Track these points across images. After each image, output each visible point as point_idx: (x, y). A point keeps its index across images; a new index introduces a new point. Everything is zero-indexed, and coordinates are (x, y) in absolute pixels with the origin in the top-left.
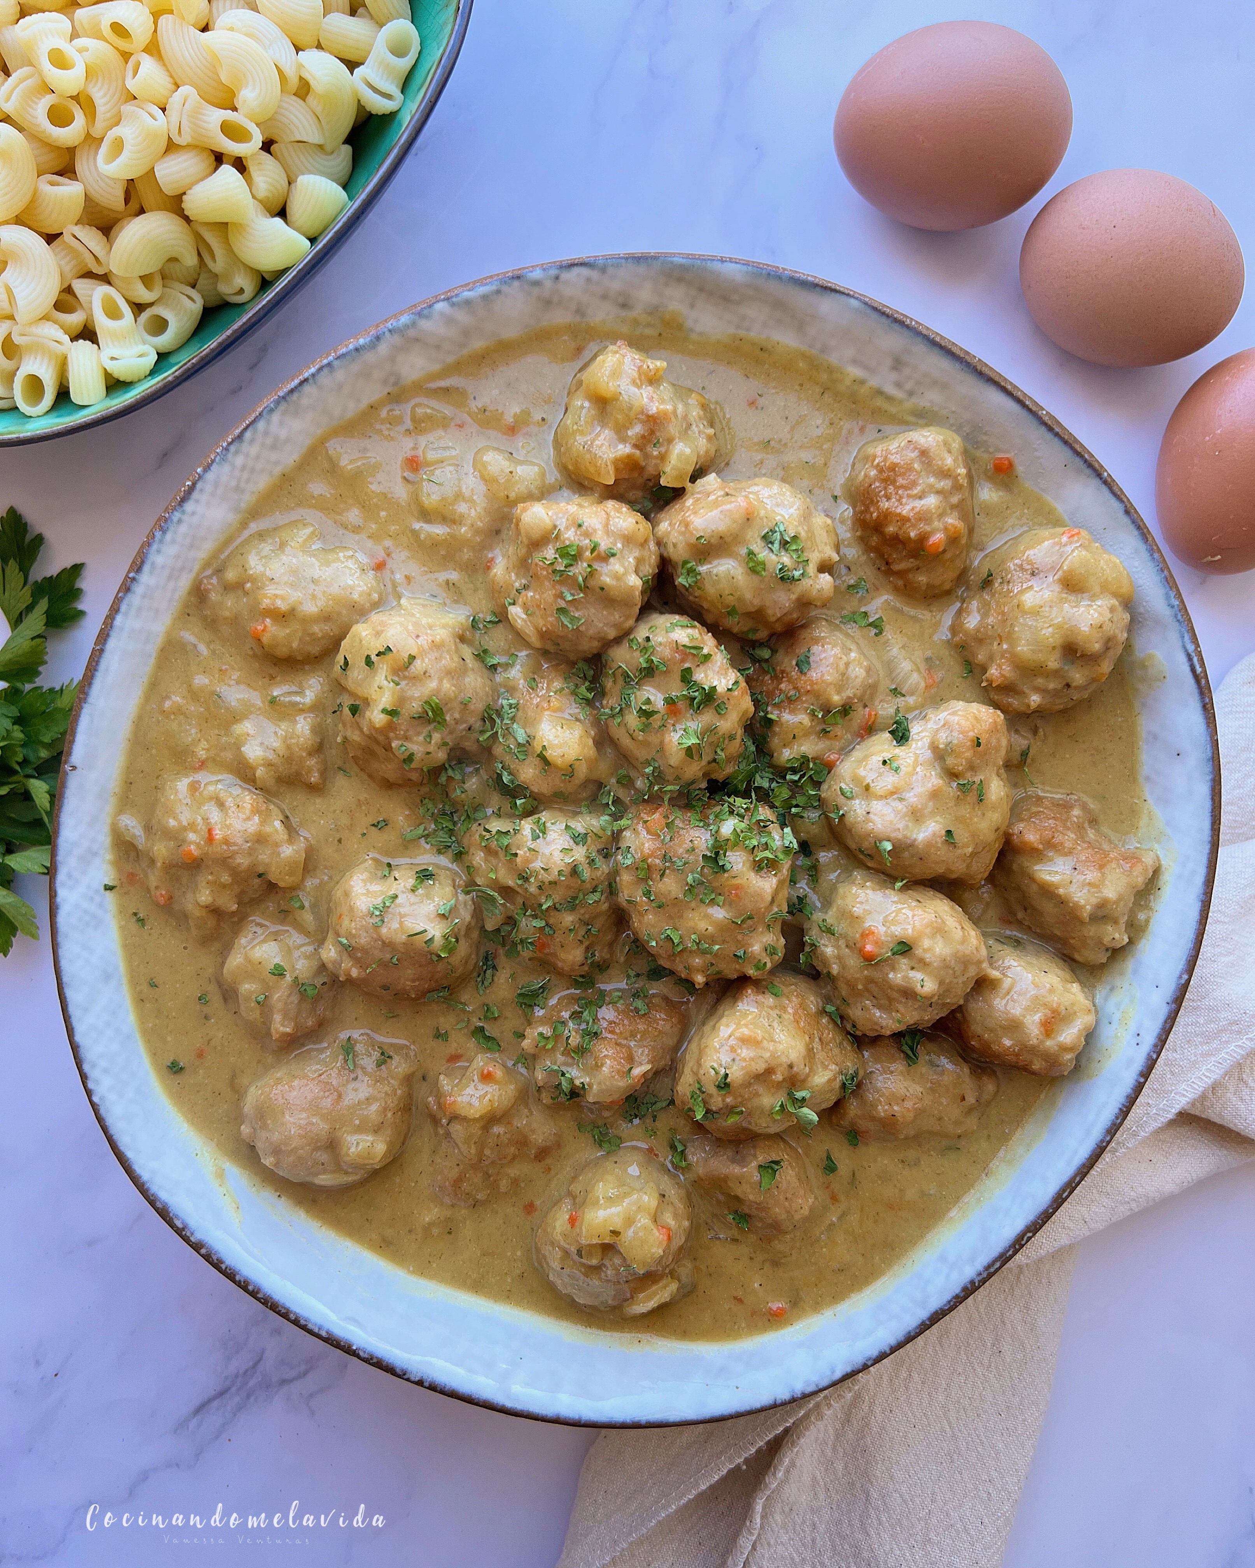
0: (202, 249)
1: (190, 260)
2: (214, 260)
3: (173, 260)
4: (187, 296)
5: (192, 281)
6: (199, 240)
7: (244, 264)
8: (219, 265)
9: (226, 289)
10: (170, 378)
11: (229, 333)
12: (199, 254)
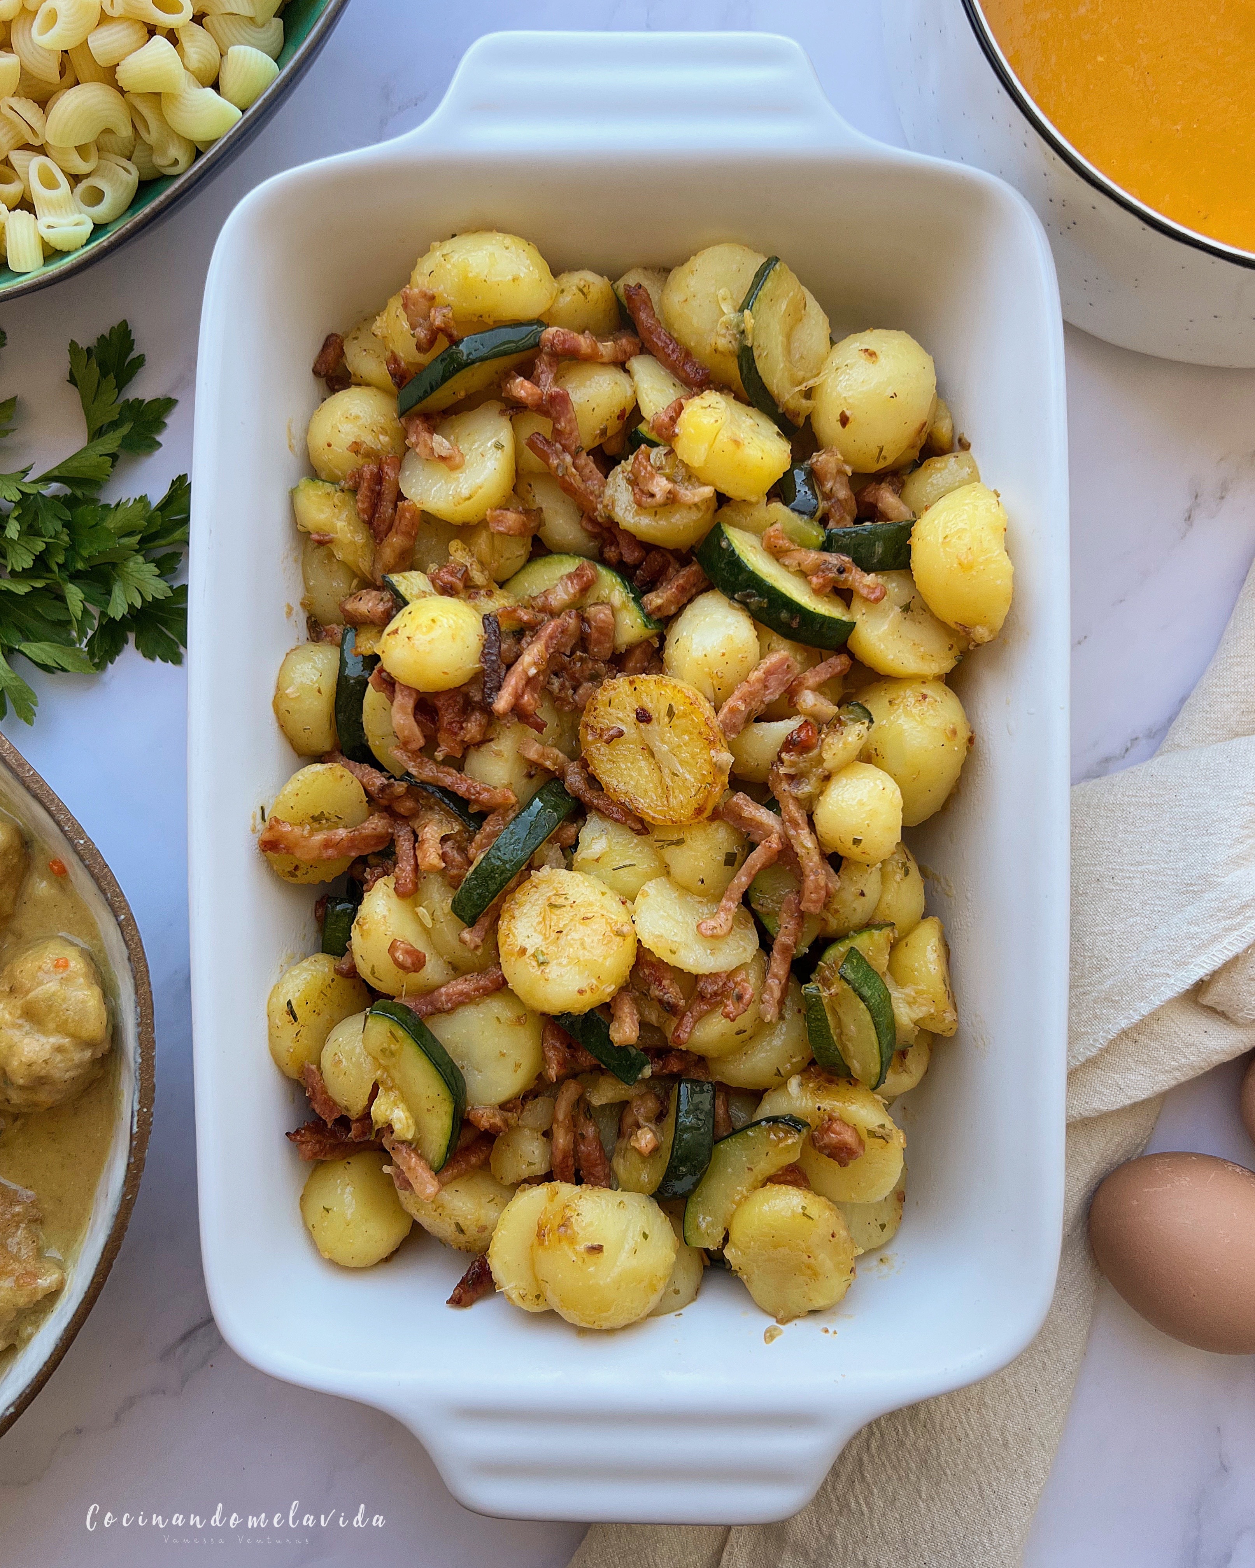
0: (137, 121)
1: (125, 131)
2: (149, 132)
3: (108, 131)
4: (123, 167)
5: (128, 154)
6: (133, 110)
7: (178, 135)
8: (153, 136)
9: (161, 161)
10: (105, 244)
11: (162, 197)
12: (134, 126)
